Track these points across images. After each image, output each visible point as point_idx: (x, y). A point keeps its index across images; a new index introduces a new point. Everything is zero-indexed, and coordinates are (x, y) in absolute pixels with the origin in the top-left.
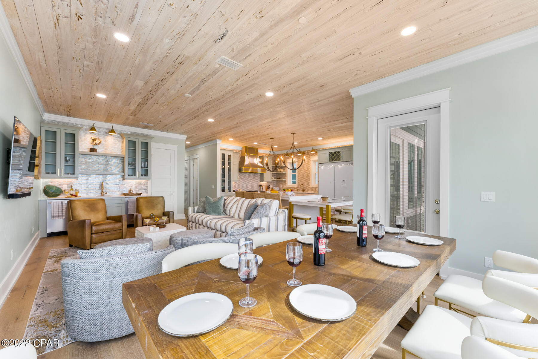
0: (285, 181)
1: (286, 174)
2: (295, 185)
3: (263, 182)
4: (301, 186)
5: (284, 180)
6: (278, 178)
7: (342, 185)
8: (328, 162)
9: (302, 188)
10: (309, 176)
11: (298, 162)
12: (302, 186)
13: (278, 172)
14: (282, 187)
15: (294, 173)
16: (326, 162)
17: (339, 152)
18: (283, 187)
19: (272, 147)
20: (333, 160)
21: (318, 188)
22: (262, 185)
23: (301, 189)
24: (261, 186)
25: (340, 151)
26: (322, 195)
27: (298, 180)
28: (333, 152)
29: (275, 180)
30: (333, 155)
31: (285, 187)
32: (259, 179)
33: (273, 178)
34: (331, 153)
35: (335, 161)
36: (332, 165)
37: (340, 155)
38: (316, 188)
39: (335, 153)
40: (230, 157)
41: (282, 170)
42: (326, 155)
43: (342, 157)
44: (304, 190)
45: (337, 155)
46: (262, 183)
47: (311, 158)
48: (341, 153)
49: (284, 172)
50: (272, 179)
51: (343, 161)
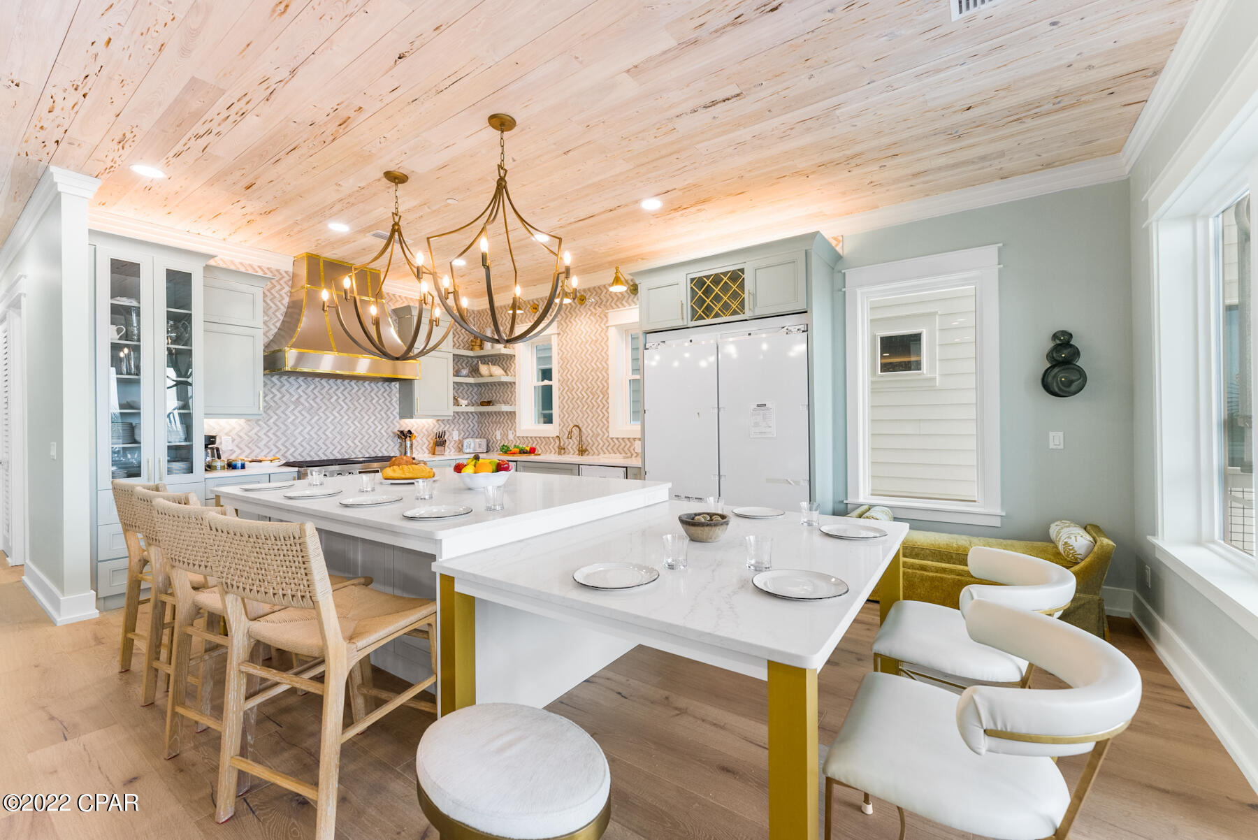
0: (512, 414)
1: (512, 384)
2: (551, 430)
3: (411, 417)
4: (570, 433)
5: (505, 408)
6: (483, 404)
7: (756, 425)
8: (685, 323)
9: (575, 440)
10: (605, 393)
11: (559, 334)
12: (576, 431)
13: (482, 376)
14: (499, 437)
15: (546, 382)
16: (680, 323)
17: (736, 276)
18: (505, 435)
19: (396, 224)
20: (708, 310)
21: (642, 439)
22: (410, 432)
23: (573, 445)
24: (405, 435)
25: (742, 270)
26: (670, 485)
27: (562, 409)
28: (708, 277)
29: (471, 409)
30: (708, 291)
31: (511, 437)
32: (397, 407)
33: (463, 402)
34: (699, 282)
35: (717, 315)
36: (706, 337)
37: (742, 286)
38: (632, 440)
39: (717, 279)
40: (179, 285)
41: (497, 371)
42: (678, 294)
43: (755, 295)
44: (586, 450)
45: (726, 288)
46: (407, 424)
47: (610, 315)
48: (748, 277)
49: (505, 379)
50: (456, 403)
51: (758, 313)
